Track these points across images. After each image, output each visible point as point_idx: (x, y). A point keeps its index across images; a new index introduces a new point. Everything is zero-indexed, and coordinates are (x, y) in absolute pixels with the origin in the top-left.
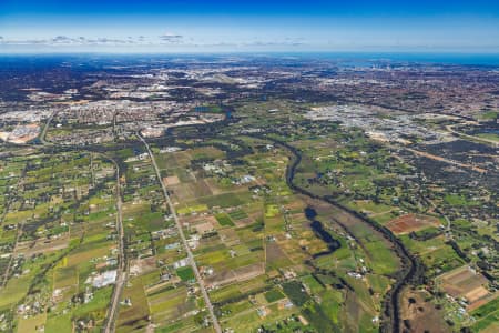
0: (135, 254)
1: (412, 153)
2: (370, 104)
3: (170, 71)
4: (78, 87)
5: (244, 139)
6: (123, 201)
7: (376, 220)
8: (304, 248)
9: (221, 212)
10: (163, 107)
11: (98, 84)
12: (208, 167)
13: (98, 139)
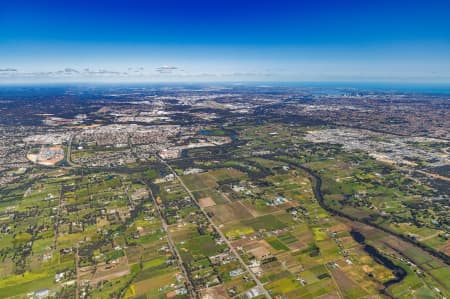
0: (202, 282)
1: (425, 175)
2: (358, 127)
3: (164, 98)
4: (86, 112)
5: (259, 160)
6: (168, 223)
7: (428, 244)
8: (371, 275)
9: (269, 235)
10: (171, 130)
11: (104, 110)
12: (236, 189)
13: (121, 161)
